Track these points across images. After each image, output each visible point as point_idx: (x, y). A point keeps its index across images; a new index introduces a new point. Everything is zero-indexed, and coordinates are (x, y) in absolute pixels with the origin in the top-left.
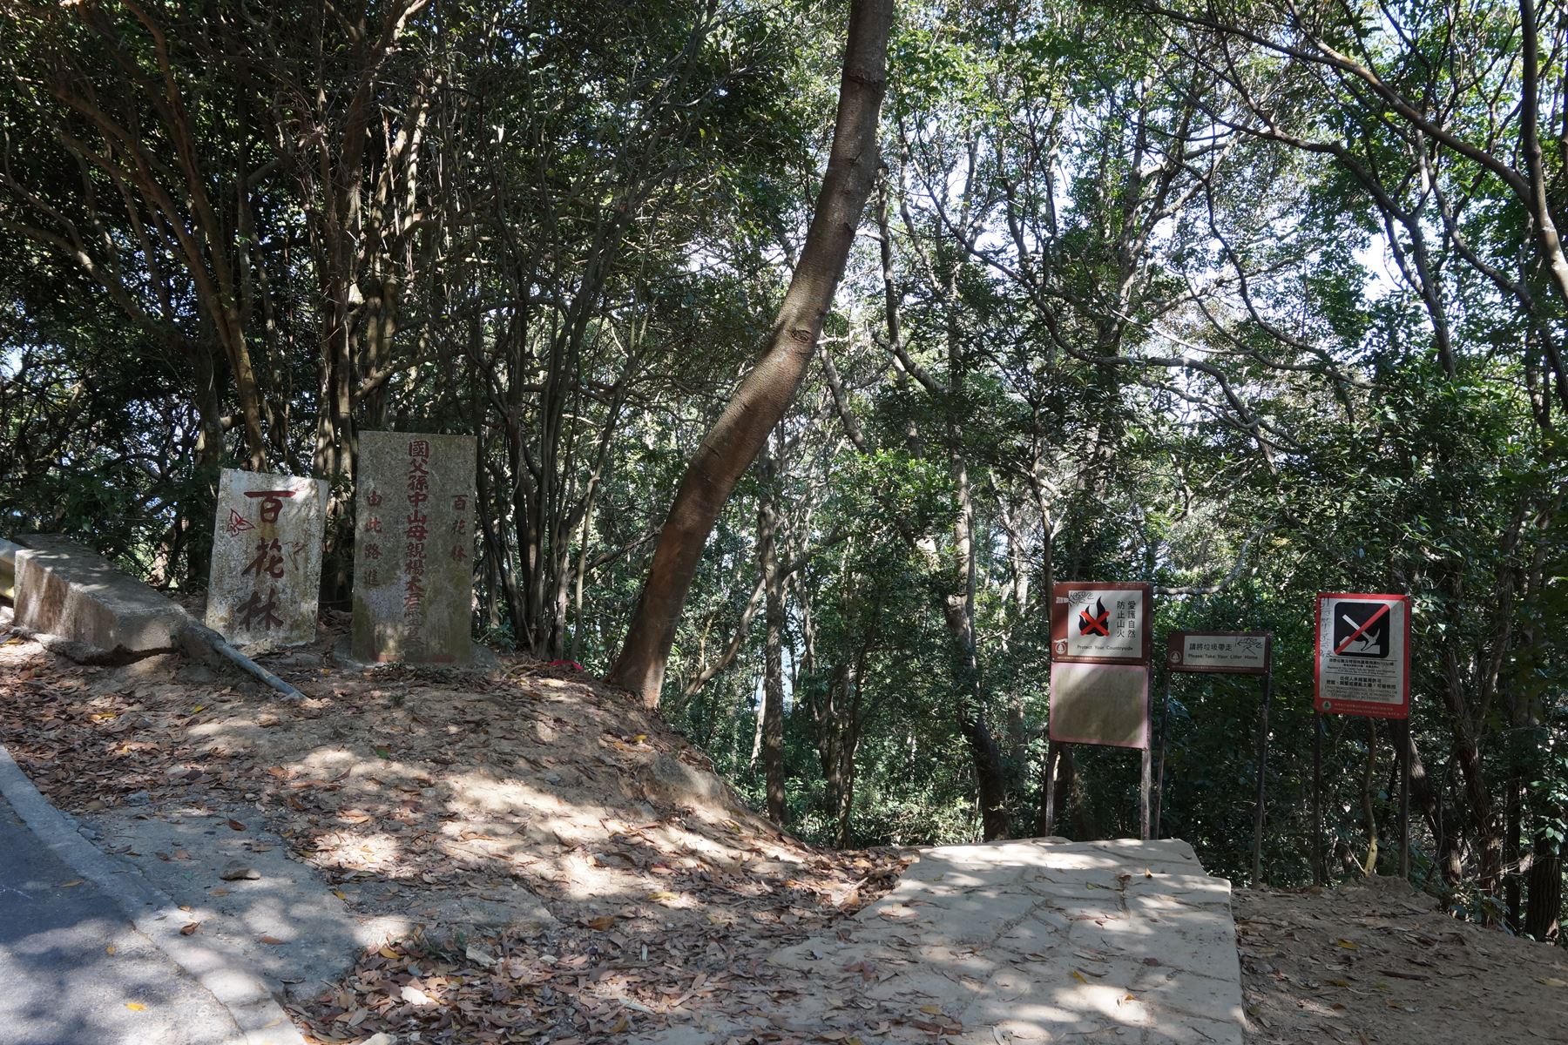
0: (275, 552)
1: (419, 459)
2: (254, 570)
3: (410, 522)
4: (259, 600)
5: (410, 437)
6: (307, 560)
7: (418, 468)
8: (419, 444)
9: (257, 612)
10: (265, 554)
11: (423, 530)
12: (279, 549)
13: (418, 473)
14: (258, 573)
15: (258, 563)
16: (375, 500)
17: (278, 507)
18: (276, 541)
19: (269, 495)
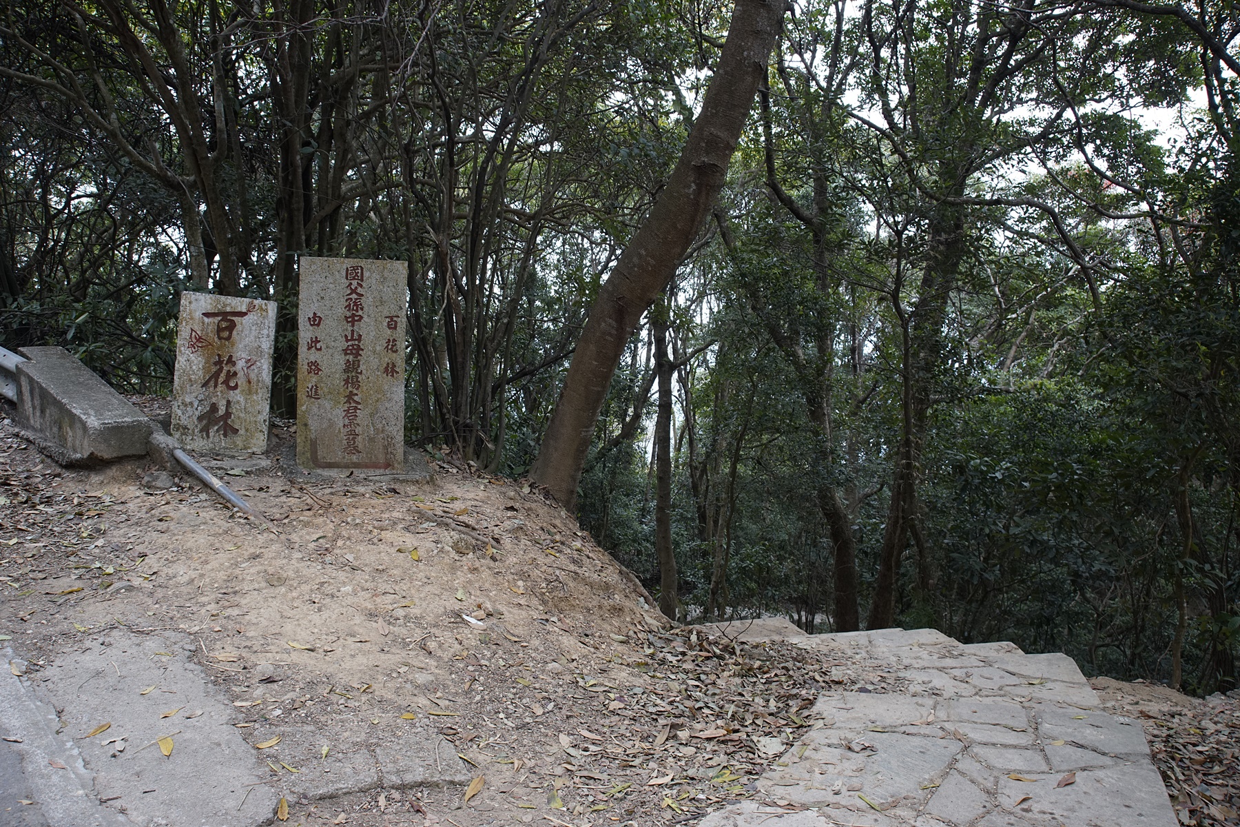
0: (230, 367)
1: (355, 283)
2: (212, 383)
3: (347, 341)
4: (217, 410)
6: (259, 374)
7: (354, 291)
8: (355, 268)
9: (216, 421)
10: (221, 370)
11: (359, 349)
12: (234, 364)
13: (354, 296)
14: (215, 385)
15: (216, 375)
16: (316, 321)
17: (232, 326)
18: (231, 357)
19: (224, 315)
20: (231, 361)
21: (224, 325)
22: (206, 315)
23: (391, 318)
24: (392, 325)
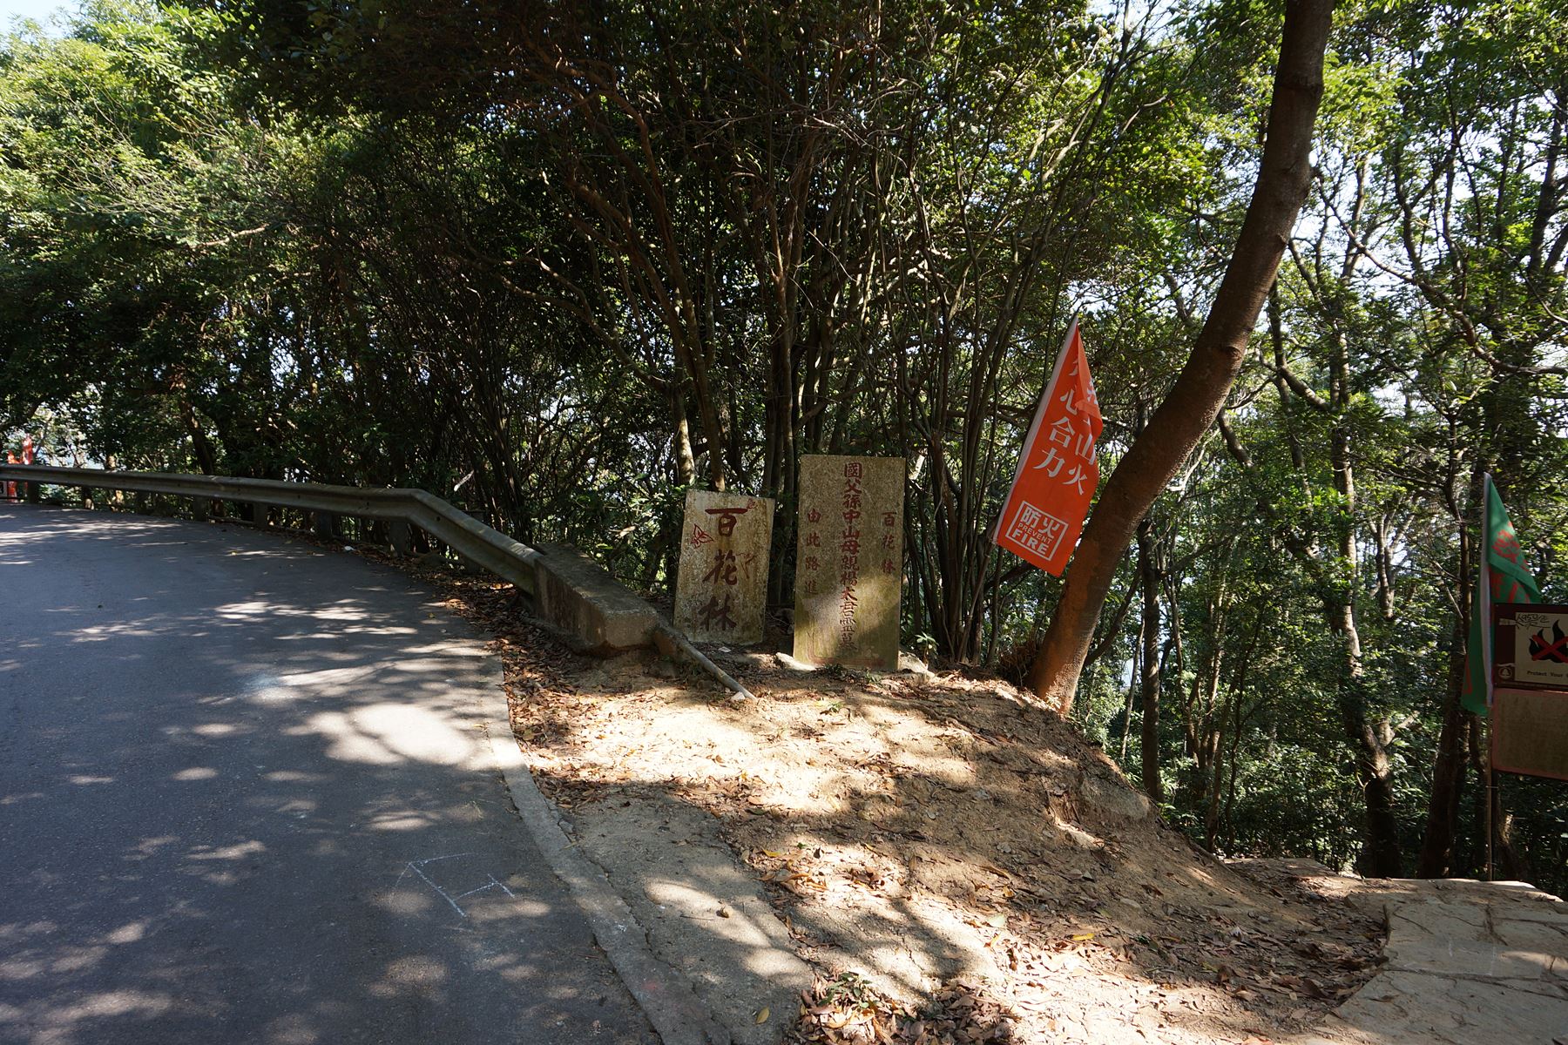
0: (730, 562)
1: (853, 480)
2: (713, 577)
3: (845, 537)
4: (717, 604)
5: (845, 460)
6: (756, 569)
7: (852, 488)
8: (853, 466)
9: (716, 614)
10: (722, 563)
11: (857, 545)
12: (734, 559)
13: (853, 492)
14: (716, 581)
15: (716, 571)
16: (815, 518)
17: (733, 521)
18: (731, 552)
19: (726, 512)
20: (731, 556)
21: (725, 521)
22: (710, 511)
23: (889, 514)
24: (890, 522)
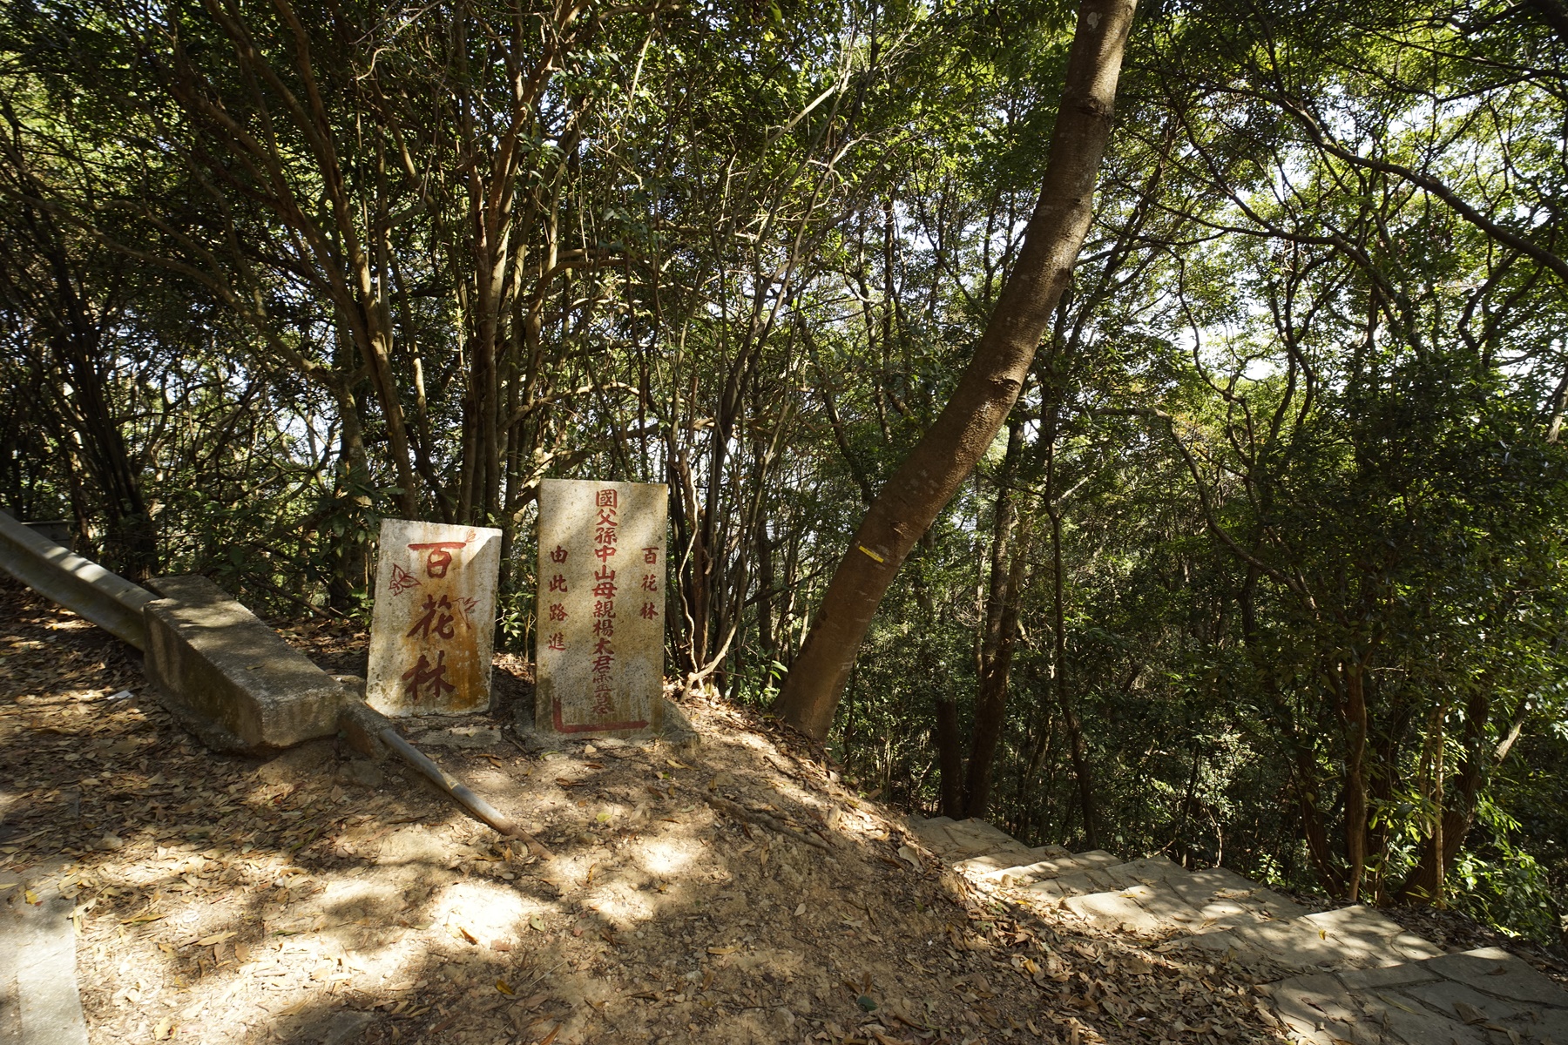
0: (443, 609)
1: (606, 510)
2: (421, 631)
3: (598, 578)
4: (428, 664)
5: (597, 486)
7: (606, 520)
8: (607, 492)
9: (426, 678)
10: (433, 612)
11: (612, 587)
12: (449, 606)
13: (606, 525)
14: (426, 634)
15: (426, 621)
16: (560, 556)
17: (447, 560)
18: (445, 597)
19: (436, 547)
20: (445, 603)
21: (436, 559)
22: (413, 547)
23: (650, 550)
24: (650, 559)
